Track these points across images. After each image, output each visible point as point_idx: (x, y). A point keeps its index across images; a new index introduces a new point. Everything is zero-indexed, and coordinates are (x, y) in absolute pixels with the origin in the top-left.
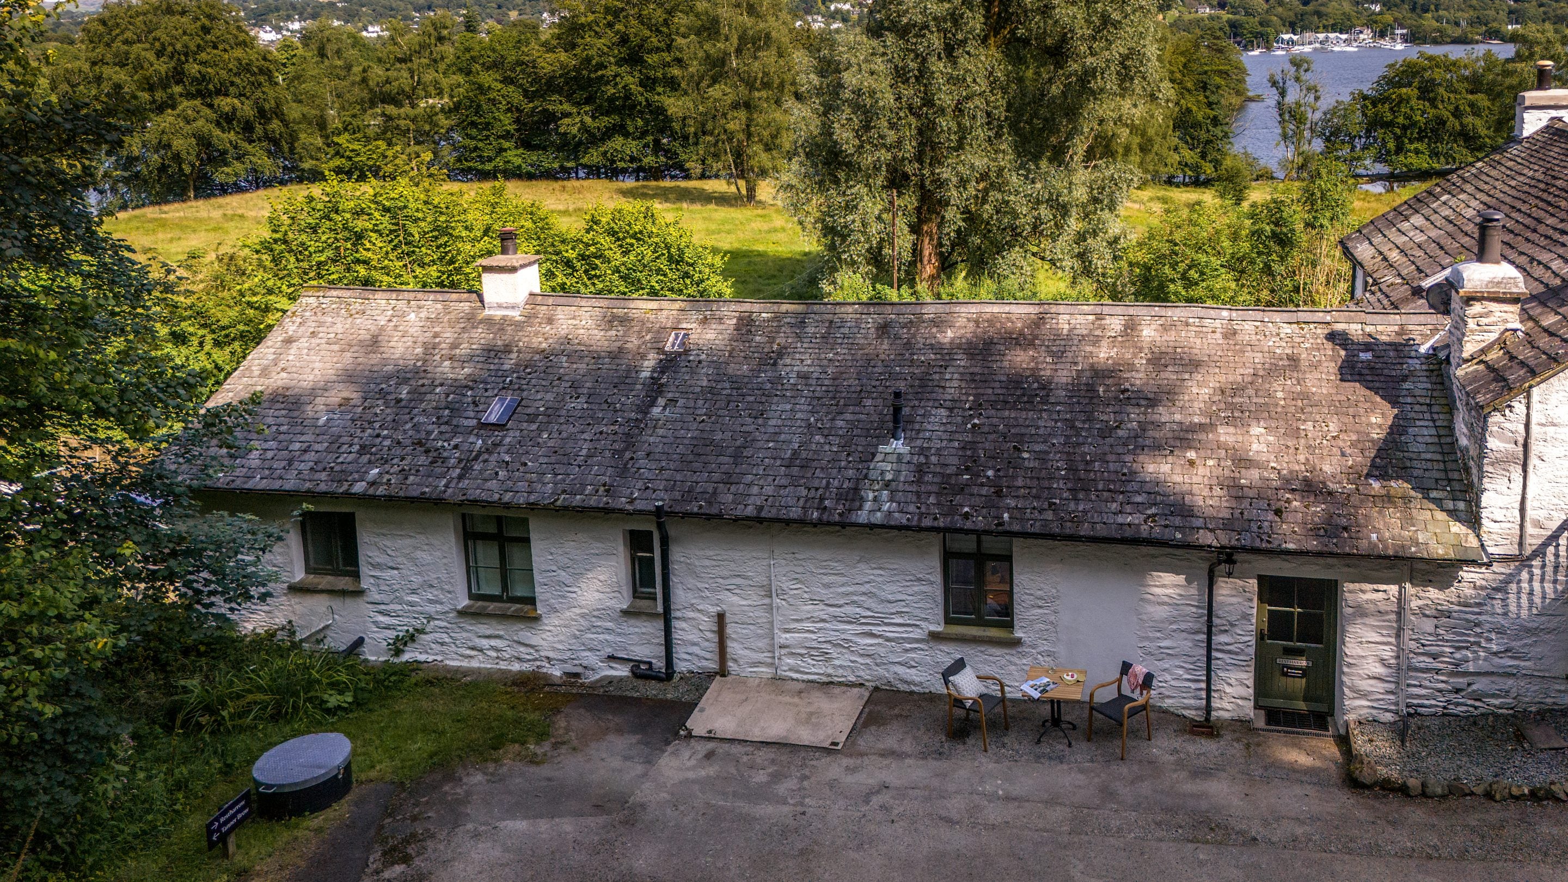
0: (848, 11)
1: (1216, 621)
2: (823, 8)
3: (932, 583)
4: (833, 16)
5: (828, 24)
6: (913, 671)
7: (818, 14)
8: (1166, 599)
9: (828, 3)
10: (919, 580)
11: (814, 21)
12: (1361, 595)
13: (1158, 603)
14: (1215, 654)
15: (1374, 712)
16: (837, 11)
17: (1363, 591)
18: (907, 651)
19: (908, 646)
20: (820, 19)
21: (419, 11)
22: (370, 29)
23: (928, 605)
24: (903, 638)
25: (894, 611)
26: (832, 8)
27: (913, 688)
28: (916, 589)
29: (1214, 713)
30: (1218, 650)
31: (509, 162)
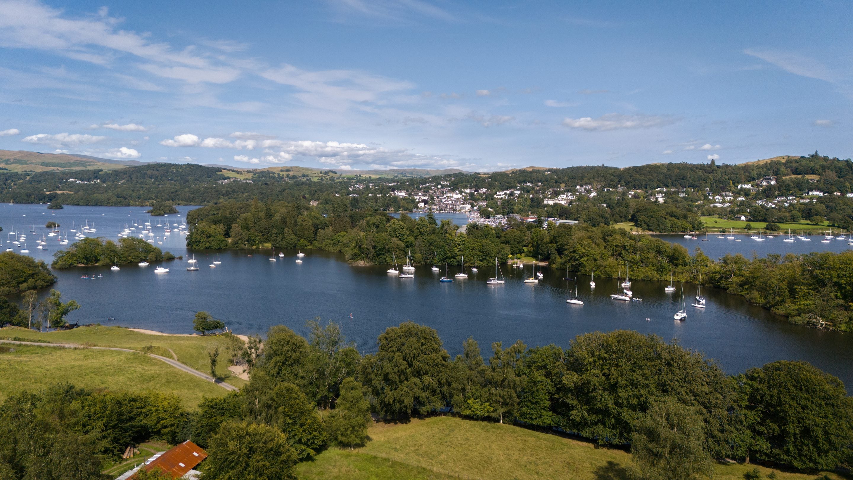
0: (749, 189)
2: (733, 188)
4: (738, 193)
5: (735, 198)
7: (729, 191)
9: (736, 184)
11: (726, 196)
16: (742, 189)
20: (730, 194)
21: (519, 183)
22: (498, 193)
26: (739, 187)
31: (544, 423)
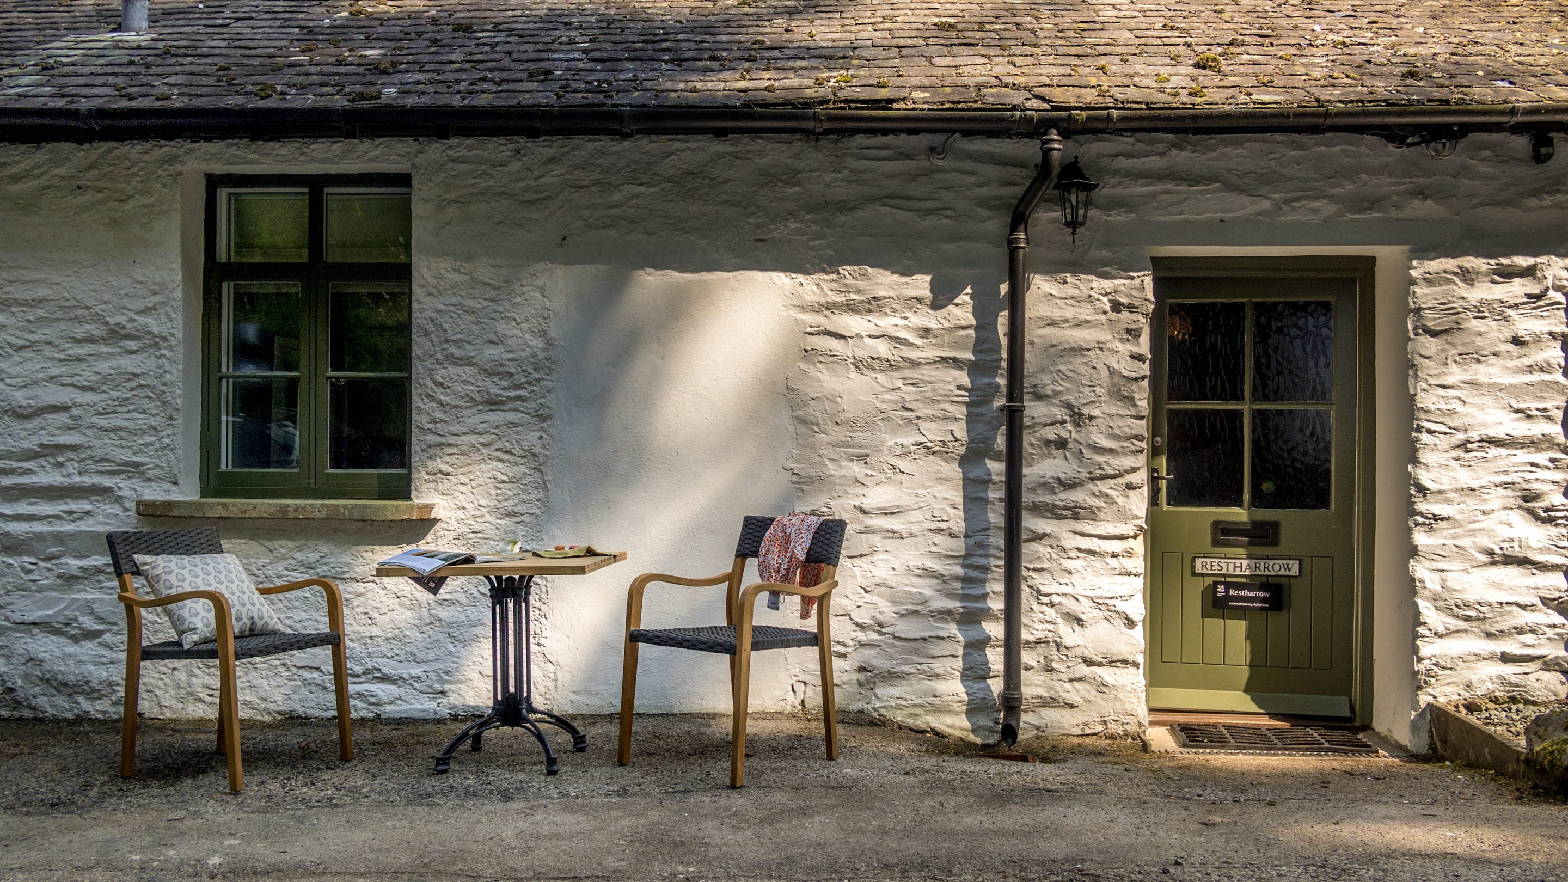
1: (1034, 410)
3: (155, 342)
6: (89, 648)
8: (882, 349)
10: (116, 334)
12: (1462, 289)
13: (858, 364)
14: (1031, 523)
15: (1509, 670)
17: (1468, 276)
18: (69, 580)
19: (73, 564)
23: (142, 421)
24: (59, 538)
25: (31, 443)
27: (85, 705)
28: (104, 367)
29: (1026, 718)
30: (1039, 510)
